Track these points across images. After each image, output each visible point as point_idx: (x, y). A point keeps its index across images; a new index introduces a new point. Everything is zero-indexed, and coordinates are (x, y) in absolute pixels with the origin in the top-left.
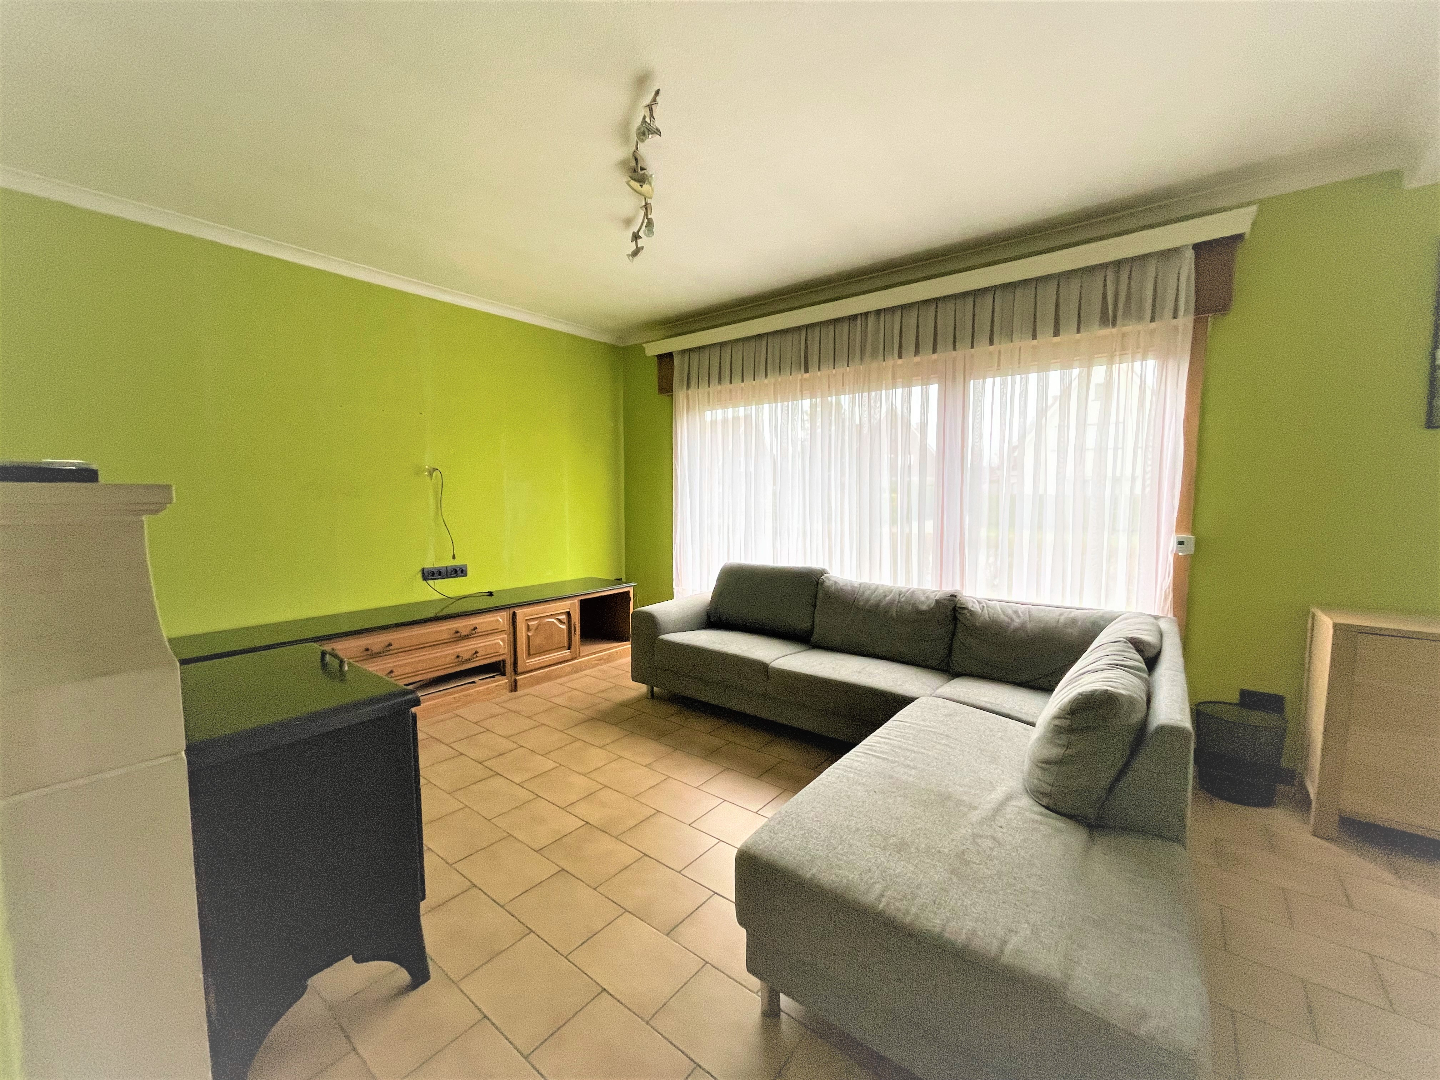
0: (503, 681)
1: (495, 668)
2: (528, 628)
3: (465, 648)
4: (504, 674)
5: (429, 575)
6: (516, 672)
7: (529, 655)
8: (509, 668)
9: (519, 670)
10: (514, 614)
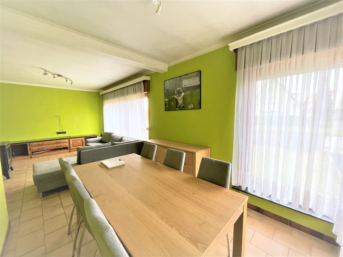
0: (67, 150)
1: (66, 148)
2: (73, 142)
3: (59, 145)
4: (68, 149)
5: (58, 133)
6: (70, 149)
7: (73, 146)
8: (69, 148)
9: (71, 149)
10: (69, 140)
